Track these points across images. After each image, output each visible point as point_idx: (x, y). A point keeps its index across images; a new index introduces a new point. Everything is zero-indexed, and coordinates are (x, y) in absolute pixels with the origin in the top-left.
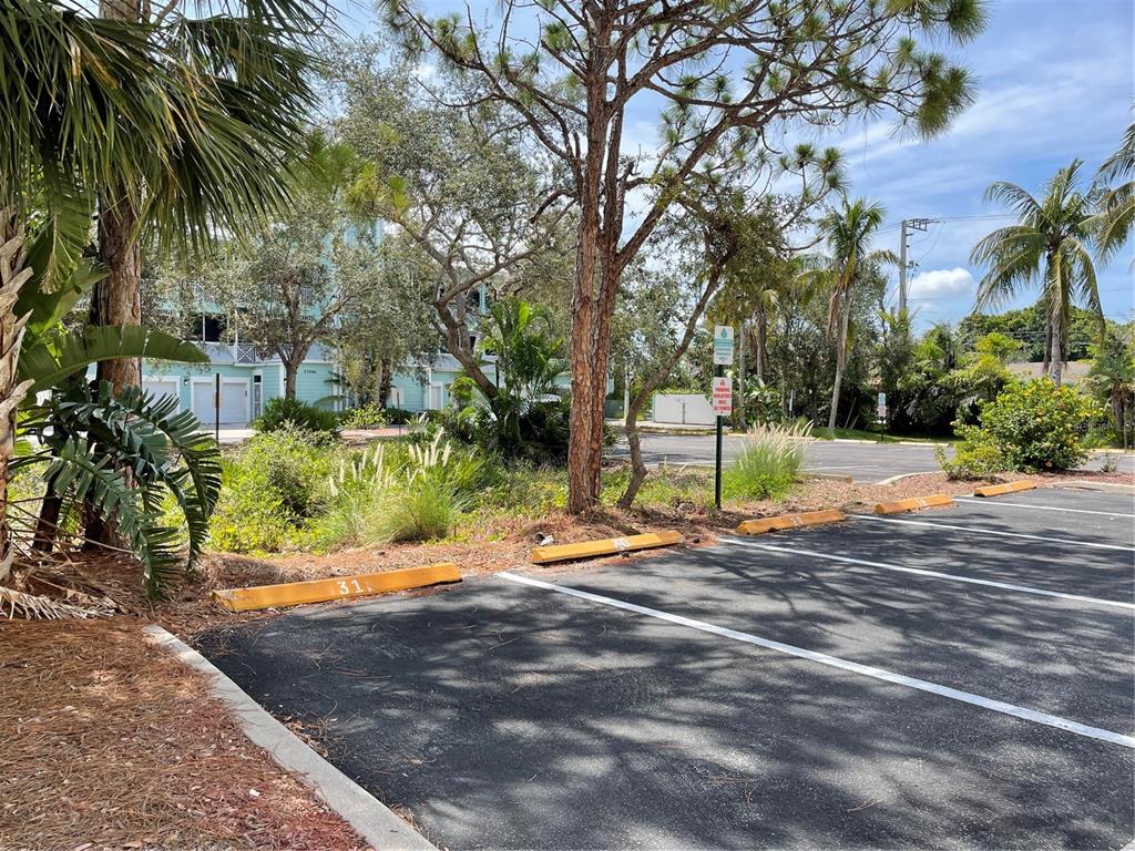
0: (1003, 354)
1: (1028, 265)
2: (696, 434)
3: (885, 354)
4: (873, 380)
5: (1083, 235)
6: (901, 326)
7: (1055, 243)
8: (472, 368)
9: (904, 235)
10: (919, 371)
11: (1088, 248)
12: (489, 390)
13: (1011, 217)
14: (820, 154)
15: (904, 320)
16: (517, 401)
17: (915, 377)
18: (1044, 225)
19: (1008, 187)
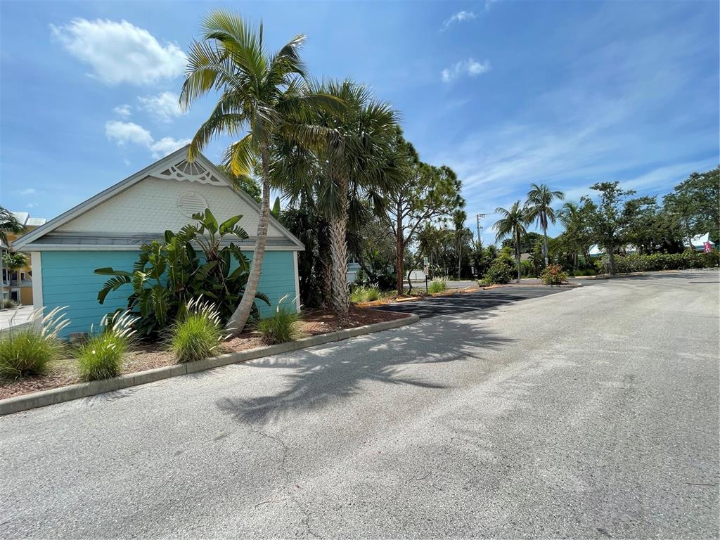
0: (510, 253)
1: (508, 230)
2: (420, 282)
3: (475, 255)
4: (472, 263)
5: (521, 220)
6: (479, 246)
7: (515, 223)
8: (364, 268)
9: (478, 219)
10: (485, 259)
11: (522, 224)
12: (369, 273)
13: (503, 217)
14: (443, 219)
15: (480, 244)
16: (376, 276)
17: (484, 261)
18: (511, 218)
19: (501, 209)
